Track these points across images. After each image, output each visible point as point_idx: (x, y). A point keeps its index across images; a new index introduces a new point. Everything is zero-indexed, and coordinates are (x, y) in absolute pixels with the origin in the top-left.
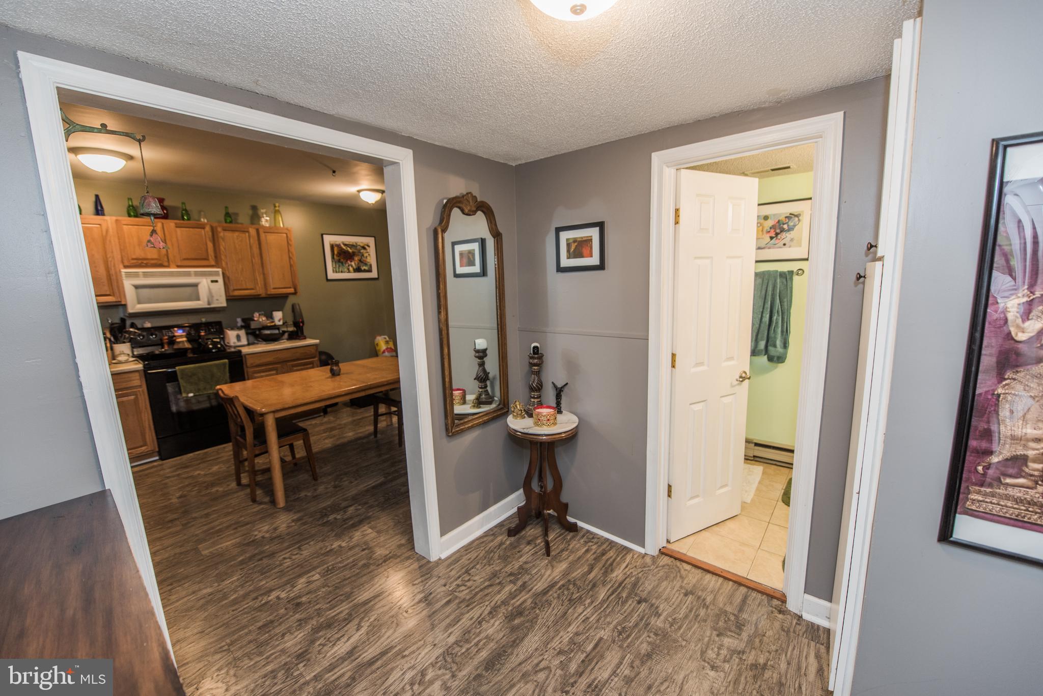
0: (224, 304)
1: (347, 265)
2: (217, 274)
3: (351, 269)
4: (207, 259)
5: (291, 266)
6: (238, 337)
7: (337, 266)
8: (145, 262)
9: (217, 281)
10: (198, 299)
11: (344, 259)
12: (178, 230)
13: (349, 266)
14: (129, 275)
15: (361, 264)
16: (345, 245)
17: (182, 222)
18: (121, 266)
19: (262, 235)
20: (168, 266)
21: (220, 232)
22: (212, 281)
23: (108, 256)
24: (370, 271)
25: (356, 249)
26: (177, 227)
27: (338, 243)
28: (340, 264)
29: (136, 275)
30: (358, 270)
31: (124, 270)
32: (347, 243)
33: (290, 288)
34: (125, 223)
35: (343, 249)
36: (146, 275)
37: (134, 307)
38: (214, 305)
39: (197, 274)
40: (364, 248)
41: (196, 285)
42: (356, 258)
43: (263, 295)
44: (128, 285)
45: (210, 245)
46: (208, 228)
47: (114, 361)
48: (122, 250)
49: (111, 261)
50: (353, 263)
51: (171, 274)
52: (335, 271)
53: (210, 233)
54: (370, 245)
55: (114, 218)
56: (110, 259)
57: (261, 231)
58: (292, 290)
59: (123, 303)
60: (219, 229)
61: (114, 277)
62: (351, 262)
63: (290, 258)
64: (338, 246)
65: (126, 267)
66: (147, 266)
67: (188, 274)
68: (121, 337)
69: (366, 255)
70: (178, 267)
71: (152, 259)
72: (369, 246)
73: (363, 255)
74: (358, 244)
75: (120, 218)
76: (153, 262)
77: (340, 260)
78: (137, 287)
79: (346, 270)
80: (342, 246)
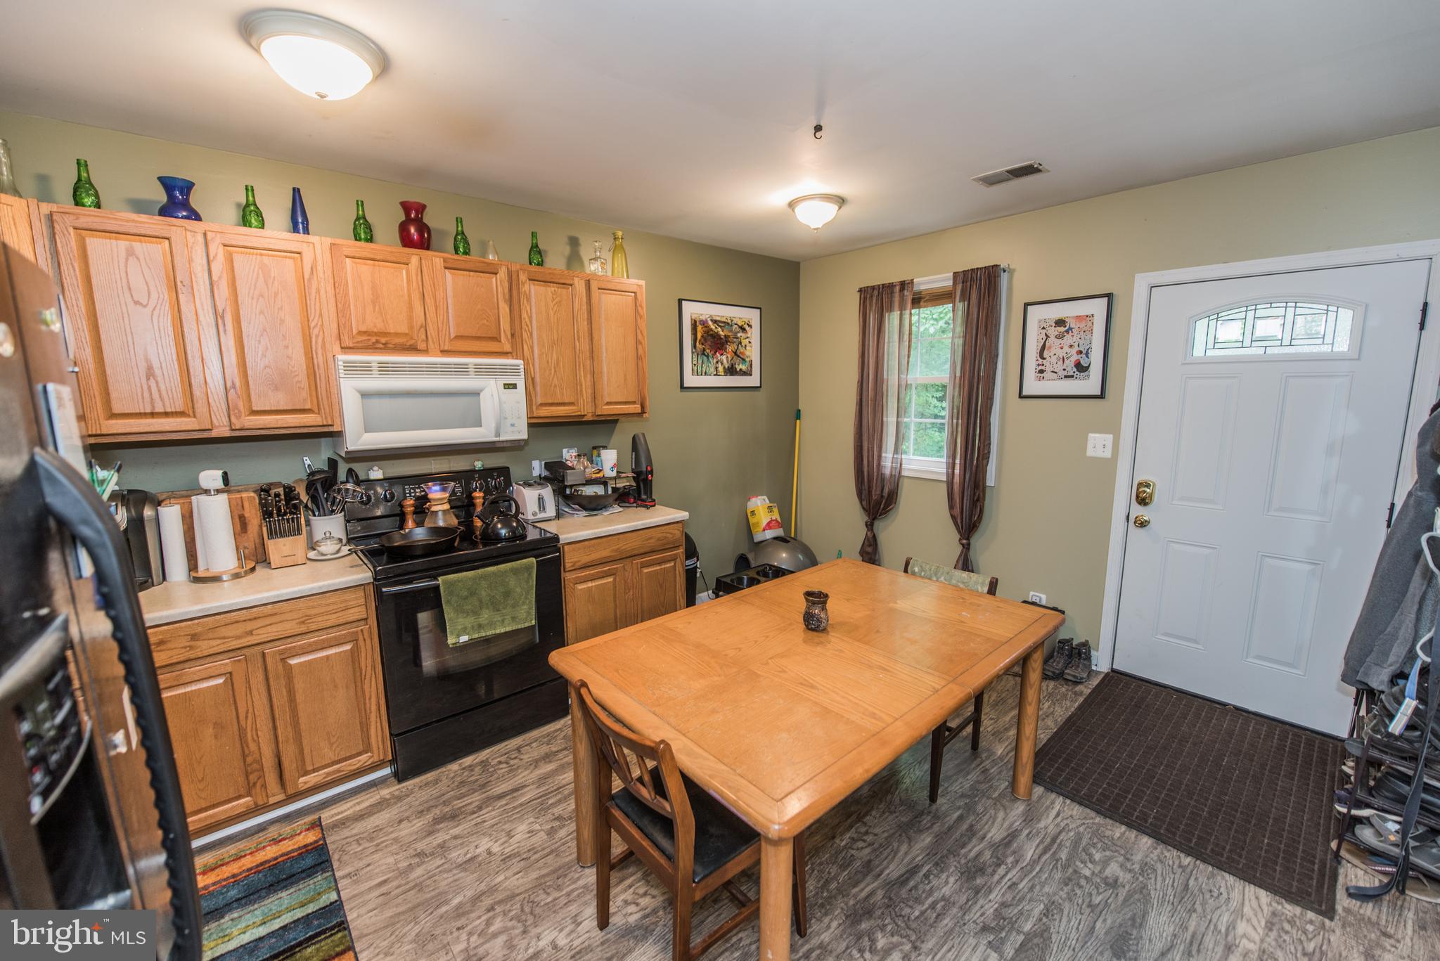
0: (523, 435)
1: (715, 361)
2: (514, 370)
3: (721, 369)
4: (496, 339)
5: (638, 358)
6: (541, 501)
7: (700, 361)
8: (383, 340)
9: (514, 386)
10: (478, 423)
11: (711, 348)
12: (448, 274)
13: (717, 362)
14: (352, 368)
15: (737, 360)
16: (715, 322)
17: (456, 257)
18: (337, 348)
19: (595, 292)
20: (425, 352)
21: (523, 284)
22: (507, 386)
23: (312, 325)
24: (748, 373)
25: (731, 331)
26: (446, 268)
27: (703, 318)
28: (705, 358)
29: (365, 369)
30: (731, 371)
31: (342, 358)
32: (718, 318)
33: (634, 403)
34: (347, 251)
35: (711, 330)
36: (384, 369)
37: (358, 439)
38: (507, 436)
39: (480, 370)
40: (743, 330)
41: (476, 394)
42: (730, 348)
43: (589, 418)
44: (349, 390)
45: (504, 308)
46: (502, 274)
47: (312, 554)
48: (342, 312)
49: (317, 336)
50: (724, 358)
51: (432, 370)
52: (696, 373)
53: (506, 285)
54: (753, 324)
55: (328, 241)
56: (315, 332)
57: (594, 285)
58: (636, 408)
59: (335, 429)
60: (523, 277)
61: (321, 372)
62: (722, 354)
63: (638, 342)
64: (704, 323)
65: (345, 349)
66: (387, 348)
67: (462, 370)
68: (327, 500)
69: (745, 342)
70: (444, 352)
71: (397, 335)
72: (750, 326)
73: (740, 343)
74: (735, 321)
75: (338, 241)
76: (398, 340)
77: (704, 350)
78: (365, 395)
79: (712, 370)
80: (710, 323)
